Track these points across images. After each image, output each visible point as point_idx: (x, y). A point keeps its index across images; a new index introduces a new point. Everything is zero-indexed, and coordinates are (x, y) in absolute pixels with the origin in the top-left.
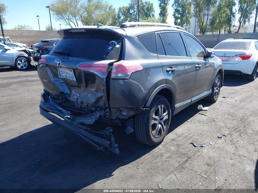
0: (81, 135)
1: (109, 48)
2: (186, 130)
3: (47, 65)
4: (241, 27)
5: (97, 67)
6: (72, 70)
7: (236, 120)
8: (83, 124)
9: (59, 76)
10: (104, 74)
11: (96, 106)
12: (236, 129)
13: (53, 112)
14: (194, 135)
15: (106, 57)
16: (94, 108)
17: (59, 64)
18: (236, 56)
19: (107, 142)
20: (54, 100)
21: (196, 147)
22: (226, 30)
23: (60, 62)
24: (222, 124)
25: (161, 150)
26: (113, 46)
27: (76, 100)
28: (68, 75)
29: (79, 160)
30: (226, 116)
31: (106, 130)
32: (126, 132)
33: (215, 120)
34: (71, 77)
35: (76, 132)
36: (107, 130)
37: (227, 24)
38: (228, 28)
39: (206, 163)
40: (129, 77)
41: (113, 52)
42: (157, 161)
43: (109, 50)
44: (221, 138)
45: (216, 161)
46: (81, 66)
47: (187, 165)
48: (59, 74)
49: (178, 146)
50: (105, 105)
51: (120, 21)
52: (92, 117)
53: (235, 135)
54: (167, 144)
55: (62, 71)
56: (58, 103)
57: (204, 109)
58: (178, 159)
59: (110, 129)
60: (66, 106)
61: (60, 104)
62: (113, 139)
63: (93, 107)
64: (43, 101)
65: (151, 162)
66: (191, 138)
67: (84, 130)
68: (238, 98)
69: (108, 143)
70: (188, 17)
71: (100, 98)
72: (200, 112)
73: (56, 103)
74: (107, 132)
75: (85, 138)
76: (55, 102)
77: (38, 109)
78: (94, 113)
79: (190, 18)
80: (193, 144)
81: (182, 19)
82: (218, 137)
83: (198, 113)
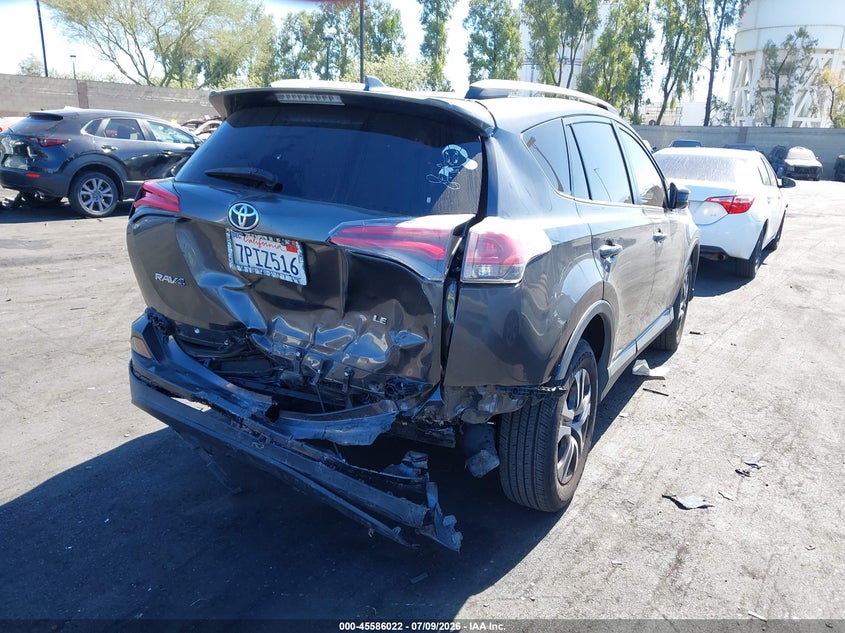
0: (313, 485)
1: (441, 172)
2: (631, 450)
3: (183, 220)
4: (669, 105)
5: (411, 239)
6: (298, 247)
7: (763, 411)
8: (323, 444)
9: (231, 265)
10: (437, 266)
11: (389, 381)
12: (776, 441)
13: (195, 399)
14: (662, 468)
15: (434, 201)
16: (381, 386)
17: (250, 221)
18: (709, 200)
19: (416, 509)
20: (192, 353)
21: (685, 508)
22: (625, 111)
23: (255, 213)
24: (726, 425)
25: (582, 526)
26: (456, 165)
27: (298, 354)
28: (270, 264)
29: (310, 578)
30: (729, 397)
31: (404, 462)
32: (473, 468)
33: (701, 410)
34: (286, 271)
35: (291, 471)
36: (409, 464)
37: (630, 96)
38: (632, 107)
39: (744, 567)
40: (519, 280)
41: (455, 186)
42: (583, 567)
43: (444, 177)
44: (747, 474)
45: (769, 558)
46: (345, 235)
47: (685, 577)
48: (230, 256)
49: (628, 506)
50: (426, 376)
51: (289, 61)
52: (365, 419)
53: (785, 462)
54: (589, 502)
55: (251, 246)
56: (208, 361)
57: (653, 373)
58: (648, 556)
59: (418, 460)
60: (240, 376)
61: (216, 367)
62: (433, 498)
63: (374, 383)
64: (146, 353)
65: (567, 573)
66: (656, 478)
67: (328, 463)
68: (736, 335)
69: (422, 511)
70: (511, 64)
71: (407, 354)
72: (646, 384)
73: (202, 363)
74: (410, 470)
75: (333, 496)
76: (196, 359)
77: (124, 386)
78: (375, 405)
79: (519, 65)
80: (673, 500)
81: (494, 68)
82: (737, 471)
83: (640, 389)
